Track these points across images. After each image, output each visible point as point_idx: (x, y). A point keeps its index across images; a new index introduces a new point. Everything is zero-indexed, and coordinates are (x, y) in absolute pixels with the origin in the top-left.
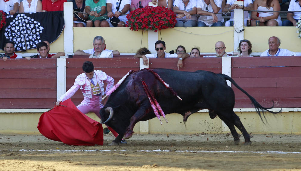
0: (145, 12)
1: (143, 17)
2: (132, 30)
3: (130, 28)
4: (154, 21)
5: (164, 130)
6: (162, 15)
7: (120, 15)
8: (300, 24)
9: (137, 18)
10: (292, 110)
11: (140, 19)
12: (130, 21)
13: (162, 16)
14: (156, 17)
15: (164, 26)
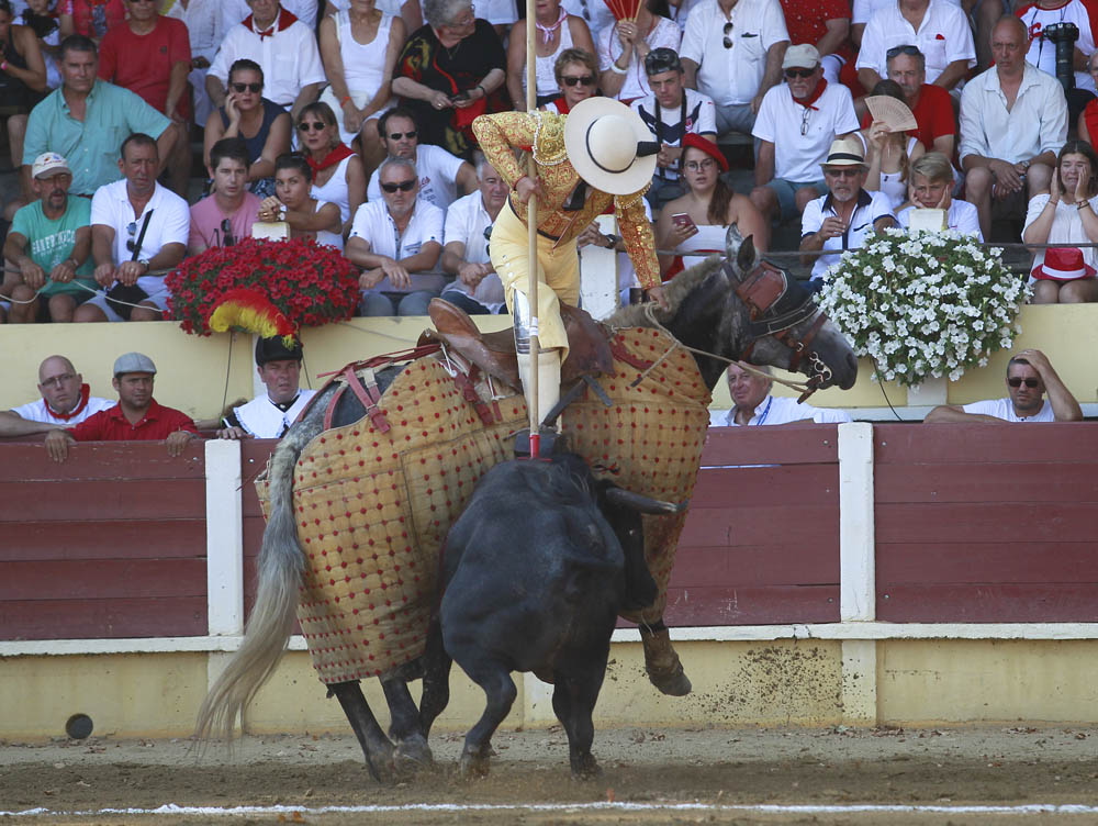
0: (237, 263)
1: (229, 281)
2: (189, 333)
3: (182, 326)
4: (269, 295)
5: (305, 720)
6: (299, 274)
7: (142, 275)
8: (826, 301)
9: (206, 283)
10: (786, 631)
11: (218, 288)
12: (179, 297)
13: (301, 277)
14: (277, 282)
15: (309, 314)
